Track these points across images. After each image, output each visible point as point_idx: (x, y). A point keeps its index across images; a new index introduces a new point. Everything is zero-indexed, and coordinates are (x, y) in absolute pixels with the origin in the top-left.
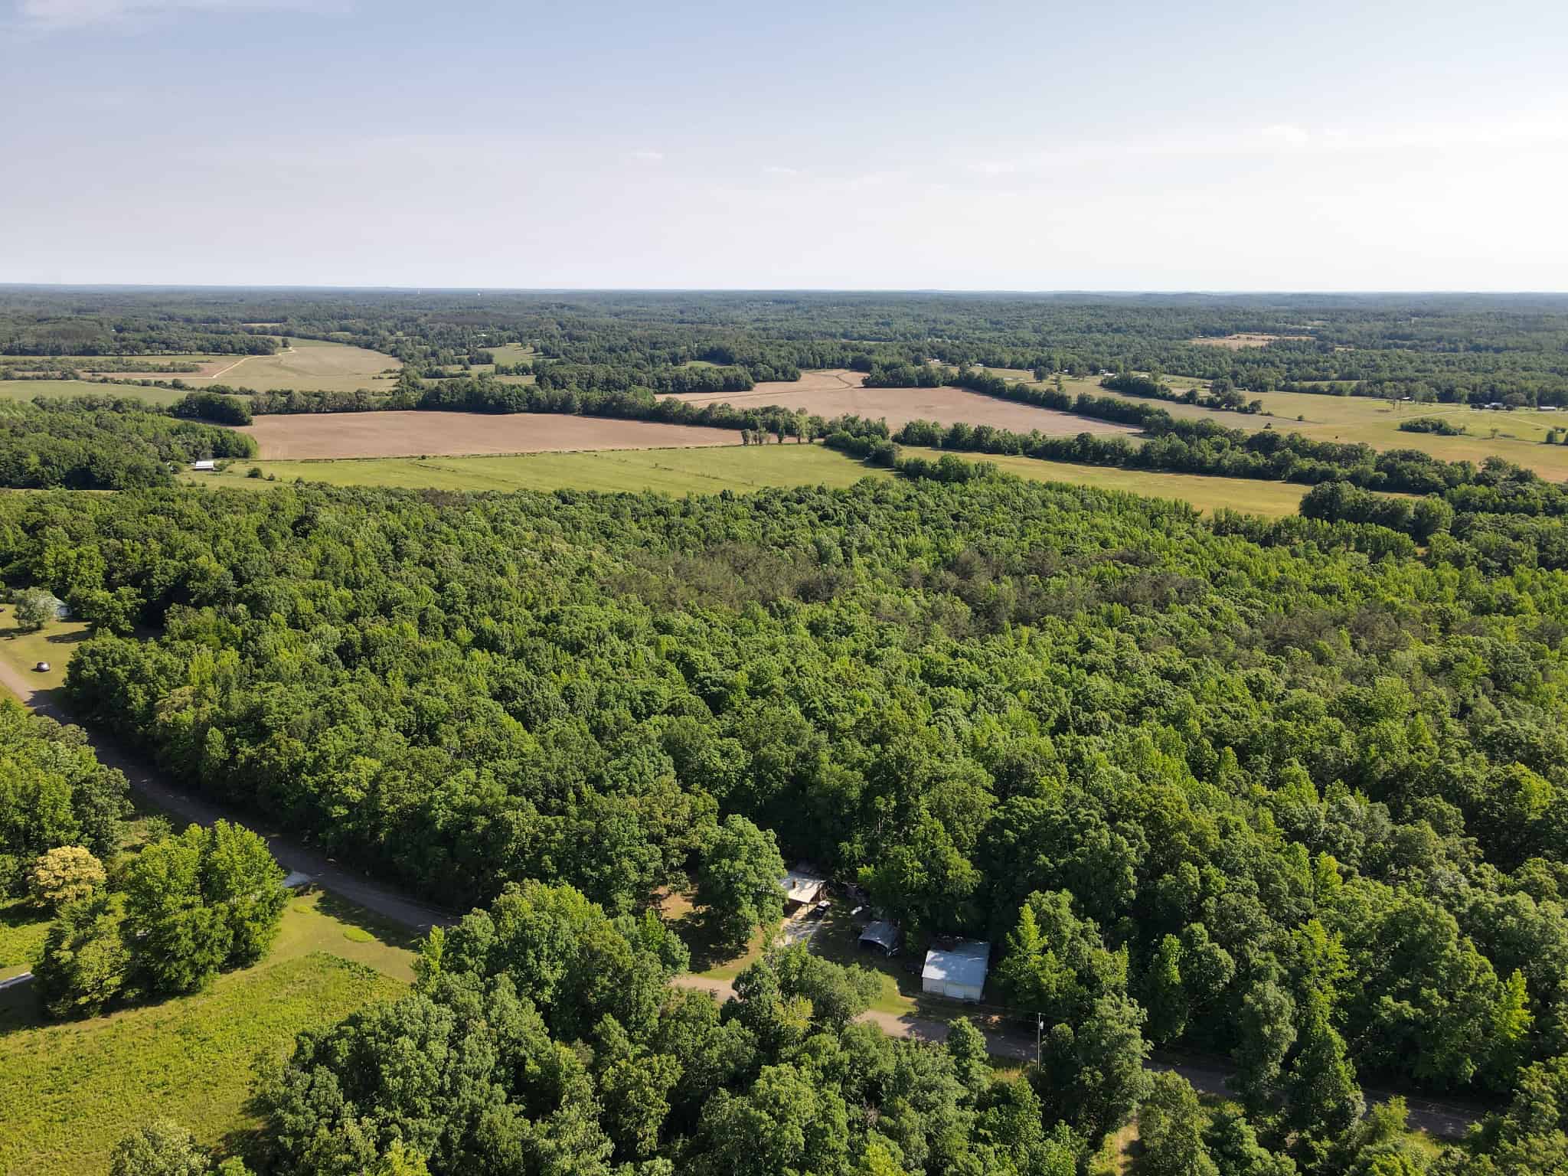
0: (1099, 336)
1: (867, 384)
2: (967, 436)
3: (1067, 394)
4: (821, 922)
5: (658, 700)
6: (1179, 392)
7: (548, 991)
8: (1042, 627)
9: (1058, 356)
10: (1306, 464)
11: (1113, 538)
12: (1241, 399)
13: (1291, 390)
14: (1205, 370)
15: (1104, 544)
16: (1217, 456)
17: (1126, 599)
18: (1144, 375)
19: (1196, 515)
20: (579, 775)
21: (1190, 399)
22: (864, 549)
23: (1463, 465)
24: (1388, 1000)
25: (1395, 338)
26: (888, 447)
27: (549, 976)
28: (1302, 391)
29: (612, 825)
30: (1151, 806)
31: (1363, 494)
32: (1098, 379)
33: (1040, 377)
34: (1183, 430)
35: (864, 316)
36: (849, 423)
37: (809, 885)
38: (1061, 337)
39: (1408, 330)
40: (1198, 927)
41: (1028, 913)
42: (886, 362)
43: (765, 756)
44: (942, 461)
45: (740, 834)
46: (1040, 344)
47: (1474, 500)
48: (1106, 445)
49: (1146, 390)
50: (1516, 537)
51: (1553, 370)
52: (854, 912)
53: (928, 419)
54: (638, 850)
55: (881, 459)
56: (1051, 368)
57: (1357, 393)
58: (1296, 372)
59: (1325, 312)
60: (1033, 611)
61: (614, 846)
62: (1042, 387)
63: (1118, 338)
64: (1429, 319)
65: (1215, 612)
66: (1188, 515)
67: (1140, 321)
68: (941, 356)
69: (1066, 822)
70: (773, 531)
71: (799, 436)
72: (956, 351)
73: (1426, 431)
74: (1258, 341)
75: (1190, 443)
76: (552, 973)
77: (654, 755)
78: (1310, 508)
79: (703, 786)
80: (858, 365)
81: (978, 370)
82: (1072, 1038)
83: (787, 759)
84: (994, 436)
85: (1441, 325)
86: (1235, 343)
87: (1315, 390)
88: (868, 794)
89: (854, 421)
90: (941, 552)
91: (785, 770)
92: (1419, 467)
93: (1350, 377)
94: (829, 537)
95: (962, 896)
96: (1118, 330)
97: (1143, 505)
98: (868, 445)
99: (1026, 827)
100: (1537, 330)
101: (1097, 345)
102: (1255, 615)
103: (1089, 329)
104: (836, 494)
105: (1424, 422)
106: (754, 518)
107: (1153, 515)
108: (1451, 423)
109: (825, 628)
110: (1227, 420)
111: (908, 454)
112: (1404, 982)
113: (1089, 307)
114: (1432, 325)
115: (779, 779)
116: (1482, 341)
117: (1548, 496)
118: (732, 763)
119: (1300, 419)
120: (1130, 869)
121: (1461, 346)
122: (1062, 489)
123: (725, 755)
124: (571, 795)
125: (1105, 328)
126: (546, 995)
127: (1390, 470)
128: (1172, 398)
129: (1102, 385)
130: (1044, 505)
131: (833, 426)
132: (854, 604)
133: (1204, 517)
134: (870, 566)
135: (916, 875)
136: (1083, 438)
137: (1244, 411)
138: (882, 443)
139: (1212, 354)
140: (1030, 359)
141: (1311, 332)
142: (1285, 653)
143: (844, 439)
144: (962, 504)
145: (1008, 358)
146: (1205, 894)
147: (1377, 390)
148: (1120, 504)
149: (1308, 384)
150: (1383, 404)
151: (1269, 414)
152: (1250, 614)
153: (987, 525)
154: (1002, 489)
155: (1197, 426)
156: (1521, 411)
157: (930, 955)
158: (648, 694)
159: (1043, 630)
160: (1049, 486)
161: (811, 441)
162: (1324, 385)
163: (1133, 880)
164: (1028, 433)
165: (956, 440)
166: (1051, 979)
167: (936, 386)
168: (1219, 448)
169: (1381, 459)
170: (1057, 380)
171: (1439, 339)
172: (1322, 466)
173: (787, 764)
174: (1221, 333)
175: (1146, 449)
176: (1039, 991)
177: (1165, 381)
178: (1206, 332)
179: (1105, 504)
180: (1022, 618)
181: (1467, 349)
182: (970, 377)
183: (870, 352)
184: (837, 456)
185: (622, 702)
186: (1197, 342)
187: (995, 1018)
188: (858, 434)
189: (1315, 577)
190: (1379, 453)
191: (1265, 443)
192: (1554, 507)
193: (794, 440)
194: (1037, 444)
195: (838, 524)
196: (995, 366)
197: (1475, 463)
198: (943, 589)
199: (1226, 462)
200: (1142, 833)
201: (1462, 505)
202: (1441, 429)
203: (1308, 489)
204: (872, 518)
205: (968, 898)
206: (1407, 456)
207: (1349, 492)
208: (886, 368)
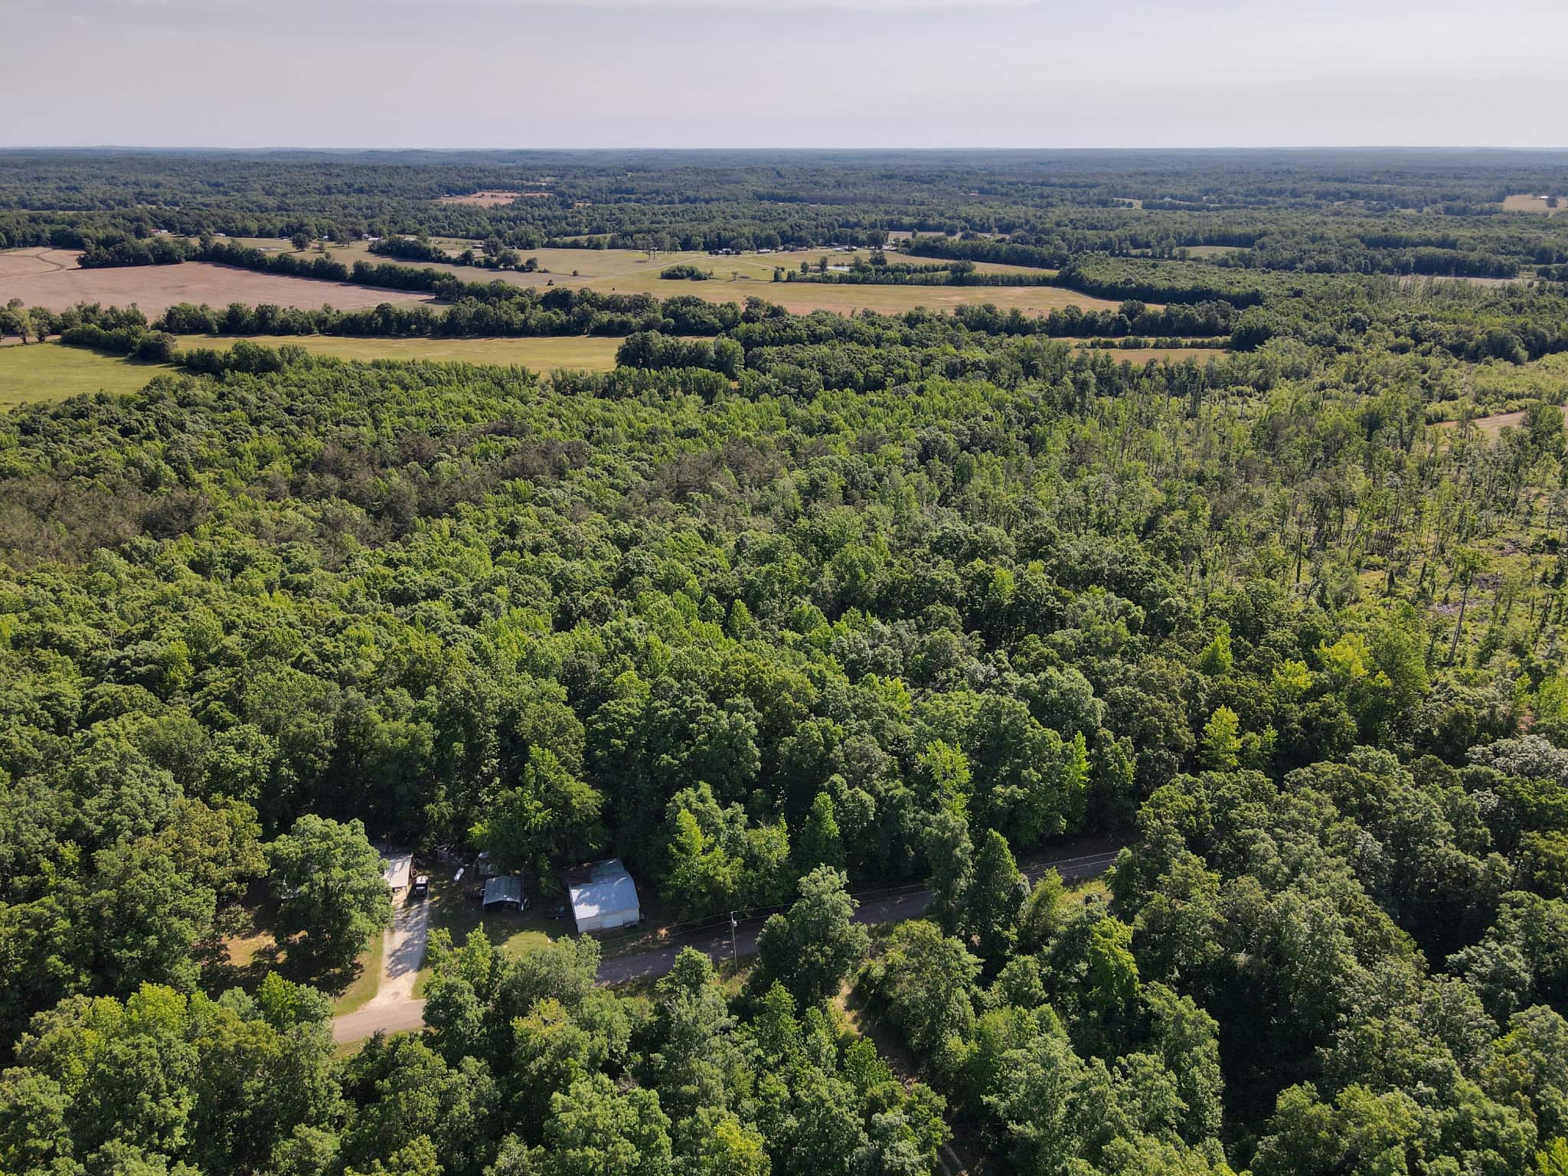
0: (342, 198)
1: (85, 264)
2: (248, 318)
3: (341, 263)
4: (427, 902)
5: (68, 702)
6: (455, 254)
7: (179, 1131)
8: (455, 515)
9: (311, 221)
10: (605, 317)
11: (475, 414)
12: (516, 258)
13: (555, 246)
14: (468, 231)
15: (467, 418)
16: (522, 316)
17: (522, 471)
18: (411, 238)
19: (534, 378)
20: (44, 833)
21: (465, 260)
22: (202, 464)
23: (730, 305)
24: (999, 789)
25: (622, 193)
26: (157, 338)
27: (173, 1112)
28: (565, 246)
29: (141, 882)
30: (747, 676)
31: (671, 340)
32: (364, 245)
33: (300, 245)
34: (478, 293)
35: (38, 179)
36: (88, 313)
37: (398, 866)
38: (301, 200)
39: (629, 185)
40: (836, 778)
41: (686, 819)
42: (101, 234)
43: (296, 736)
44: (237, 349)
45: (325, 837)
46: (279, 208)
47: (756, 337)
48: (409, 315)
49: (422, 255)
50: (801, 364)
51: (753, 218)
52: (458, 877)
53: (194, 302)
54: (185, 903)
55: (150, 354)
56: (308, 233)
57: (613, 246)
58: (554, 229)
59: (552, 168)
60: (439, 501)
61: (152, 908)
62: (309, 255)
63: (364, 200)
64: (641, 174)
65: (610, 470)
66: (527, 378)
67: (382, 180)
68: (169, 226)
69: (675, 714)
70: (64, 457)
71: (23, 334)
72: (186, 218)
73: (682, 278)
74: (504, 199)
75: (493, 305)
76: (182, 1106)
77: (145, 775)
78: (625, 357)
79: (226, 794)
80: (63, 241)
81: (222, 240)
82: (787, 926)
83: (326, 730)
84: (281, 315)
85: (652, 179)
86: (485, 200)
87: (576, 245)
88: (442, 744)
89: (94, 310)
90: (298, 454)
91: (327, 744)
92: (698, 311)
93: (599, 230)
94: (149, 453)
95: (590, 821)
96: (361, 191)
97: (483, 374)
98: (128, 339)
99: (631, 731)
100: (729, 182)
101: (344, 207)
102: (645, 466)
103: (328, 190)
104: (125, 402)
105: (680, 270)
106: (23, 444)
107: (499, 383)
108: (702, 269)
109: (212, 564)
110: (511, 279)
111: (185, 345)
112: (1004, 770)
113: (319, 166)
114: (645, 179)
115: (322, 757)
116: (690, 193)
117: (808, 326)
118: (255, 754)
119: (575, 274)
120: (750, 743)
121: (676, 198)
122: (391, 367)
123: (241, 747)
124: (46, 865)
125: (346, 189)
126: (178, 1138)
127: (674, 315)
128: (448, 261)
129: (371, 251)
130: (383, 387)
131: (67, 318)
132: (228, 529)
133: (542, 378)
134: (220, 481)
135: (538, 815)
136: (382, 309)
137: (521, 269)
138: (148, 335)
139: (469, 213)
140: (280, 225)
141: (548, 189)
142: (686, 499)
143: (90, 334)
144: (290, 395)
145: (253, 226)
146: (829, 746)
147: (629, 242)
148: (461, 375)
149: (569, 239)
150: (640, 255)
151: (546, 271)
152: (642, 468)
153: (333, 414)
154: (328, 375)
155: (490, 288)
156: (746, 255)
157: (575, 894)
158: (49, 698)
159: (458, 520)
160: (376, 365)
161: (41, 339)
162: (583, 239)
163: (757, 752)
164: (319, 308)
165: (234, 323)
166: (727, 874)
167: (177, 262)
168: (522, 308)
169: (665, 307)
170: (321, 249)
171: (657, 192)
172: (618, 317)
173: (327, 738)
174: (465, 191)
175: (452, 316)
176: (716, 891)
177: (433, 242)
178: (451, 191)
179: (444, 378)
180: (429, 511)
181: (681, 202)
182: (218, 249)
183: (72, 224)
184: (84, 355)
185: (14, 718)
186: (446, 201)
187: (663, 932)
188: (105, 325)
189: (674, 424)
190: (662, 300)
191: (558, 299)
192: (815, 336)
193: (18, 340)
194: (333, 320)
195: (149, 437)
196: (240, 235)
197: (739, 303)
198: (324, 494)
199: (532, 322)
200: (751, 705)
201: (748, 342)
202: (694, 275)
203: (621, 341)
204: (189, 424)
205: (595, 821)
206: (686, 302)
207: (659, 341)
208: (107, 242)
